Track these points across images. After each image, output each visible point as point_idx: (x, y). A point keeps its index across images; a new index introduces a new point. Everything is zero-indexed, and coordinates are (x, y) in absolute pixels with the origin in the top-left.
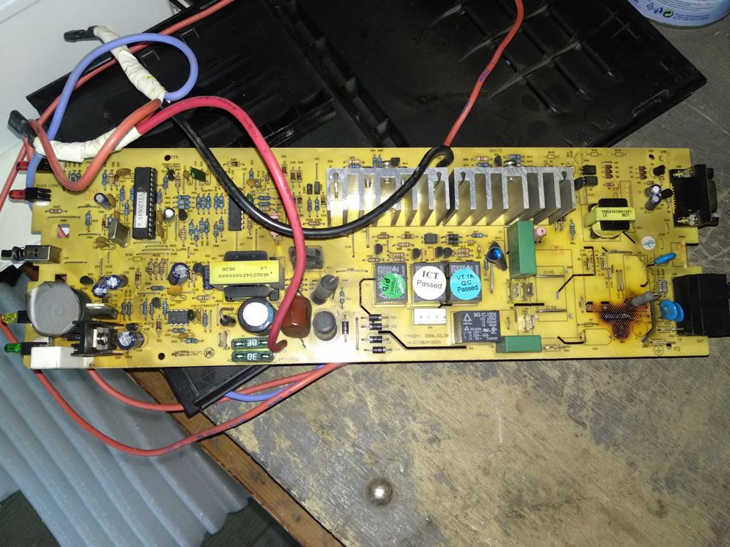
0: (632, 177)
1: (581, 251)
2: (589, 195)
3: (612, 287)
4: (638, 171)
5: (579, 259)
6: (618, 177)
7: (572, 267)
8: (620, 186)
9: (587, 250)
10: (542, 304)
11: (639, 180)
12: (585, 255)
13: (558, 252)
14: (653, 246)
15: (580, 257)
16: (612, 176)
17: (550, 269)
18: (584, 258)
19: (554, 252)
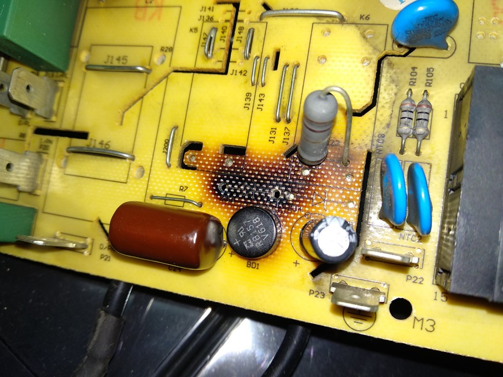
1: (204, 9)
3: (260, 108)
5: (194, 30)
7: (171, 49)
9: (220, 8)
10: (84, 135)
12: (210, 19)
13: (151, 12)
15: (198, 24)
17: (122, 52)
18: (207, 26)
19: (141, 13)
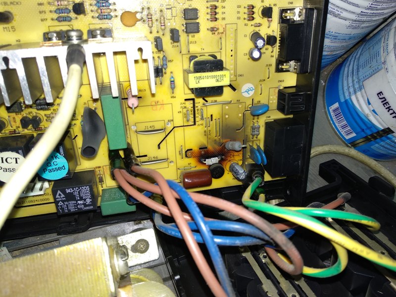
0: (239, 18)
1: (181, 104)
2: (191, 42)
3: (210, 134)
4: (246, 11)
5: (179, 112)
6: (224, 19)
7: (172, 120)
8: (225, 30)
9: (187, 102)
10: (146, 156)
11: (246, 22)
12: (185, 107)
13: (159, 107)
14: (251, 93)
15: (181, 110)
16: (216, 19)
17: (151, 124)
18: (185, 110)
19: (154, 108)
